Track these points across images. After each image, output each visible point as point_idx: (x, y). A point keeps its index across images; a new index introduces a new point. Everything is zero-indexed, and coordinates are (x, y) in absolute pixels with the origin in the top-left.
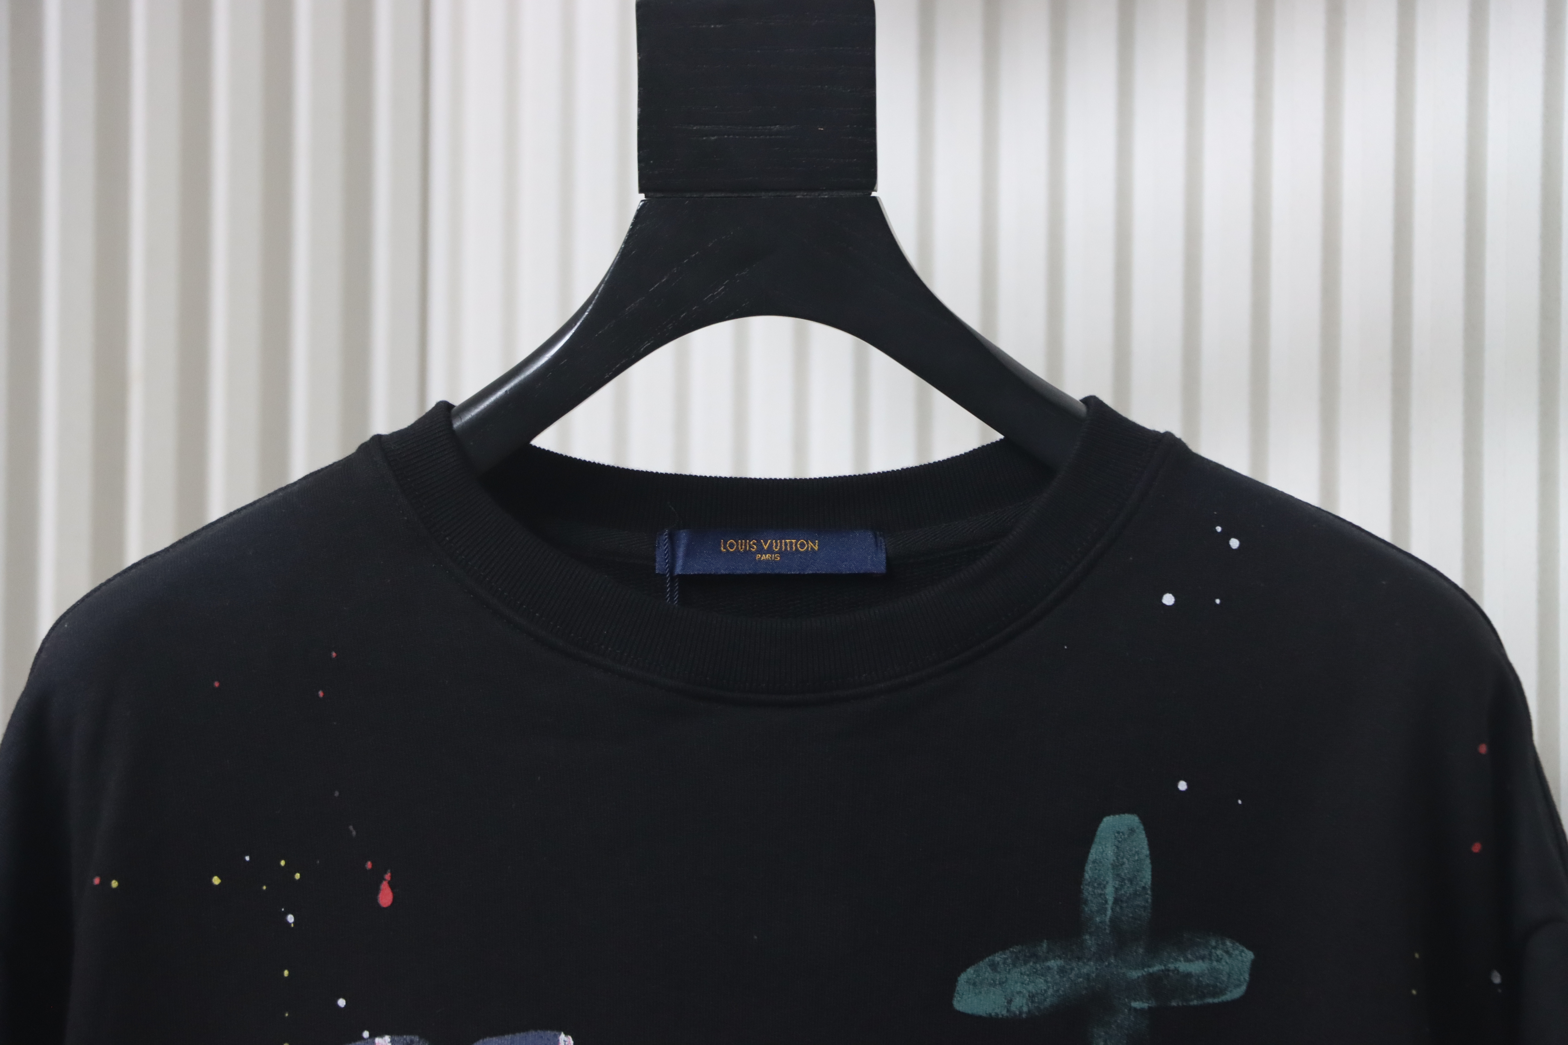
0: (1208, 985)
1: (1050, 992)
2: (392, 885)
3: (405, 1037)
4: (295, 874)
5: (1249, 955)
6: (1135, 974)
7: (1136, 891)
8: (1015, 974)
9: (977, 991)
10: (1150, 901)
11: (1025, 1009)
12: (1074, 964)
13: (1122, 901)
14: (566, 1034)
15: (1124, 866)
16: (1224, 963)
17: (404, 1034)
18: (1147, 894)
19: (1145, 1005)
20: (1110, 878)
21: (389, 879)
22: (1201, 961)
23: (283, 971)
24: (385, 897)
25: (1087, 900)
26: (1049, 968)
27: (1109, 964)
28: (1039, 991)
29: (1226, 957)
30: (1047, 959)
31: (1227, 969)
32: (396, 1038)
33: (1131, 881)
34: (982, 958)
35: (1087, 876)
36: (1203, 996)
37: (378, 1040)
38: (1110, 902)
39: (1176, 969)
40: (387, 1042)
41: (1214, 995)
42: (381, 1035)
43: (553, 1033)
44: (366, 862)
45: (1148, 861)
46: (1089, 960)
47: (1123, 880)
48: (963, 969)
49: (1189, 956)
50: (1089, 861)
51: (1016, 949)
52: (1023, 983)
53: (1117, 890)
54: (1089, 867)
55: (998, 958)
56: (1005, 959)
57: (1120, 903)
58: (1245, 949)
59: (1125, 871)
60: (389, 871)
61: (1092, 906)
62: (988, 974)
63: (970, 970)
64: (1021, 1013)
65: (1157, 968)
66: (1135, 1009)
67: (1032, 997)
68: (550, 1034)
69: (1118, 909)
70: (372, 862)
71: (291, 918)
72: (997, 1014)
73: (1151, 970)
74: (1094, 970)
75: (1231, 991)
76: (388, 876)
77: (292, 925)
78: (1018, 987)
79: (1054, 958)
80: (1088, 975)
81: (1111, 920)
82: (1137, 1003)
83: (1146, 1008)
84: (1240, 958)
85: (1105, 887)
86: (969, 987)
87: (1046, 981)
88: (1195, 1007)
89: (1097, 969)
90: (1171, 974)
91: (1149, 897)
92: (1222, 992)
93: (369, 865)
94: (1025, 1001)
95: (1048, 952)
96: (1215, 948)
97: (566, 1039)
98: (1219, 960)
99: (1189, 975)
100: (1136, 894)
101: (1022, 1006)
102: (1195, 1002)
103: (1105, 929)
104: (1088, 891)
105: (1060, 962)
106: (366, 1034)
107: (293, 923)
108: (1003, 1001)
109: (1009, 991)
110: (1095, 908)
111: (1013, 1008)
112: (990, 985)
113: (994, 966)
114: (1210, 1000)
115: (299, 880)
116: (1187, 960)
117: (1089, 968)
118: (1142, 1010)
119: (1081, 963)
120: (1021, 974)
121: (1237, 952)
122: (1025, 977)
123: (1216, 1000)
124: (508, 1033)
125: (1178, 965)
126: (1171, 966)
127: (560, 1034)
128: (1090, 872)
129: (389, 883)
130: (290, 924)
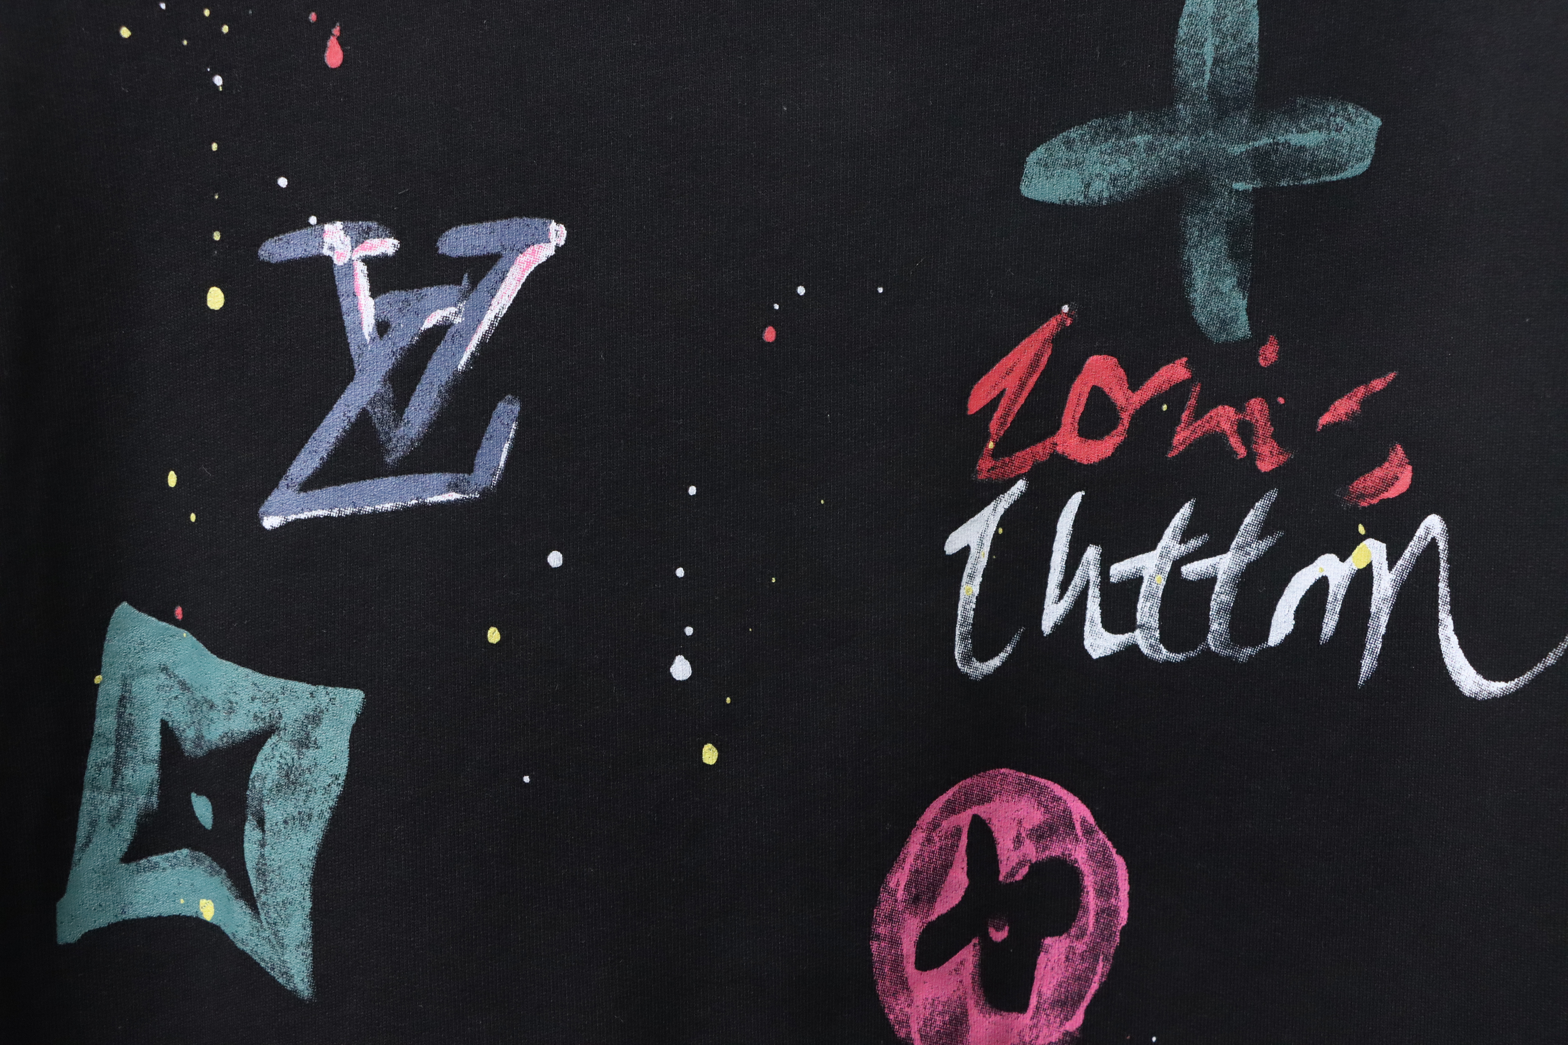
0: (1325, 160)
1: (1136, 173)
2: (342, 42)
3: (360, 223)
4: (222, 26)
5: (1376, 122)
6: (1238, 149)
7: (1240, 49)
8: (1094, 153)
9: (1049, 174)
10: (1256, 60)
11: (1106, 194)
12: (1164, 140)
13: (1223, 62)
14: (558, 222)
15: (1226, 19)
16: (1345, 133)
17: (359, 220)
18: (1254, 52)
19: (1250, 187)
20: (1209, 33)
21: (338, 35)
22: (1317, 132)
23: (210, 144)
24: (334, 56)
25: (1181, 62)
26: (1135, 145)
27: (1207, 139)
28: (1122, 173)
29: (1347, 126)
30: (1132, 134)
31: (1347, 139)
32: (351, 224)
33: (1234, 37)
34: (1055, 134)
35: (1181, 33)
36: (1319, 174)
37: (327, 227)
38: (1209, 63)
39: (1287, 144)
40: (339, 229)
41: (1332, 172)
42: (331, 219)
43: (542, 221)
44: (310, 13)
45: (1256, 12)
46: (1183, 133)
47: (1225, 36)
48: (1033, 148)
49: (1303, 126)
50: (1183, 15)
51: (1095, 122)
52: (1103, 163)
53: (1217, 48)
54: (1183, 22)
55: (1074, 133)
56: (1083, 135)
57: (1221, 64)
58: (1370, 114)
59: (1226, 25)
60: (338, 24)
61: (1186, 70)
62: (1062, 153)
63: (1041, 149)
64: (1100, 199)
65: (1264, 141)
66: (1237, 191)
67: (1114, 180)
68: (537, 222)
69: (1218, 71)
70: (317, 14)
71: (218, 80)
72: (1072, 201)
73: (1257, 144)
74: (1189, 146)
75: (1352, 167)
76: (336, 31)
77: (221, 89)
78: (1098, 168)
79: (1141, 132)
80: (1181, 152)
81: (1210, 85)
82: (1240, 184)
83: (1251, 189)
84: (1364, 125)
85: (1202, 45)
86: (1040, 169)
87: (1130, 161)
88: (1309, 186)
89: (1192, 144)
90: (1280, 147)
91: (1256, 56)
92: (1342, 168)
93: (313, 17)
94: (1105, 185)
95: (1133, 126)
96: (1335, 115)
97: (557, 228)
98: (1338, 130)
99: (1302, 149)
100: (1240, 53)
101: (1103, 191)
102: (1309, 181)
103: (1202, 96)
104: (1182, 51)
105: (1147, 138)
106: (313, 220)
107: (221, 86)
108: (1079, 186)
109: (1086, 173)
110: (1190, 71)
111: (1091, 194)
112: (1065, 166)
113: (1069, 144)
114: (1328, 178)
115: (227, 34)
116: (1301, 131)
117: (1182, 143)
118: (1245, 192)
119: (1172, 138)
120: (1102, 153)
121: (1360, 119)
122: (1106, 156)
123: (1334, 178)
124: (487, 220)
125: (1289, 136)
126: (1281, 139)
127: (551, 223)
128: (1185, 28)
129: (338, 39)
130: (218, 87)
